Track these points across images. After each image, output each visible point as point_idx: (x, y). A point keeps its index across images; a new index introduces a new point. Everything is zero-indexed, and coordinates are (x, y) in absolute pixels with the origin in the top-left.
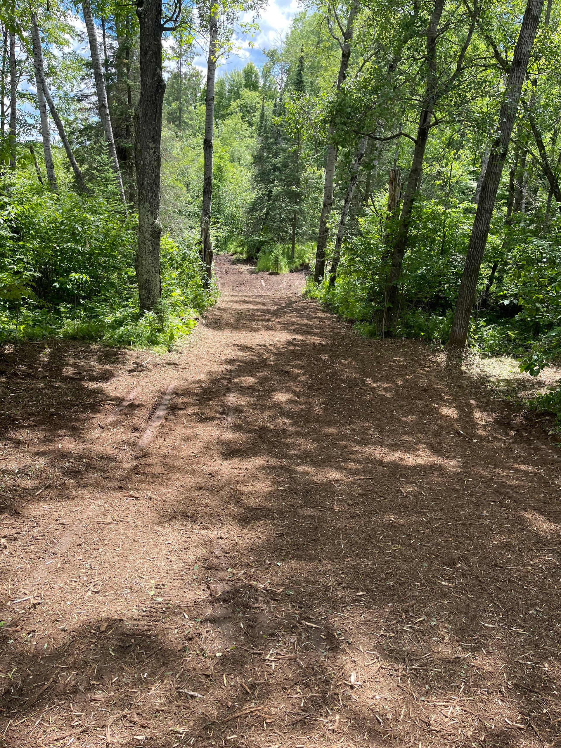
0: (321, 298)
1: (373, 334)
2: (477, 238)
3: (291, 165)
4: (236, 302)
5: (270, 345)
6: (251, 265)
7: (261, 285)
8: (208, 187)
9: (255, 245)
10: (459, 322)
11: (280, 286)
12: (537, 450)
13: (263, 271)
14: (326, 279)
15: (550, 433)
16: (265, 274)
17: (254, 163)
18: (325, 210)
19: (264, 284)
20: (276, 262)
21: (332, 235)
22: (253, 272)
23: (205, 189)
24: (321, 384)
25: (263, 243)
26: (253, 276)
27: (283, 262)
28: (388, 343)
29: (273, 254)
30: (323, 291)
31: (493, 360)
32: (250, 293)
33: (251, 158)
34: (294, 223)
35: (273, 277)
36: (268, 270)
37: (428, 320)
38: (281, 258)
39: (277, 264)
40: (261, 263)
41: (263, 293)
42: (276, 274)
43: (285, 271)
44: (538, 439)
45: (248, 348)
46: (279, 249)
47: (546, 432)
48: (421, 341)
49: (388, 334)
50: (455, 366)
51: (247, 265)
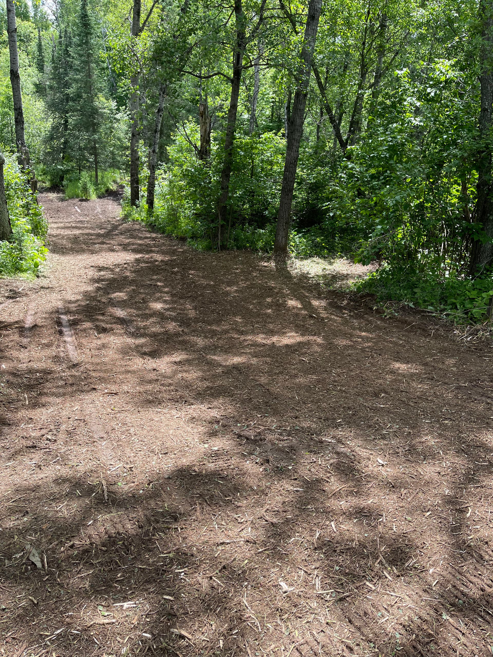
0: (142, 220)
1: (209, 248)
2: (291, 163)
3: (84, 96)
4: (62, 228)
5: (125, 264)
6: (58, 193)
7: (77, 211)
8: (19, 117)
9: (58, 173)
10: (282, 233)
11: (96, 212)
12: (370, 322)
13: (73, 198)
14: (143, 203)
15: (374, 308)
16: (76, 201)
17: (37, 92)
18: (134, 140)
19: (79, 210)
20: (85, 189)
21: (143, 163)
22: (62, 200)
23: (16, 119)
24: (189, 292)
25: (67, 171)
26: (65, 203)
27: (91, 189)
28: (223, 254)
29: (80, 182)
30: (144, 214)
31: (309, 261)
32: (70, 220)
33: (33, 86)
34: (94, 151)
35: (84, 203)
36: (77, 197)
37: (253, 233)
38: (89, 185)
39: (86, 191)
40: (69, 191)
41: (81, 218)
42: (86, 200)
43: (94, 197)
44: (367, 314)
45: (107, 268)
46: (85, 176)
47: (371, 309)
48: (248, 251)
49: (224, 248)
50: (283, 269)
51: (54, 192)
